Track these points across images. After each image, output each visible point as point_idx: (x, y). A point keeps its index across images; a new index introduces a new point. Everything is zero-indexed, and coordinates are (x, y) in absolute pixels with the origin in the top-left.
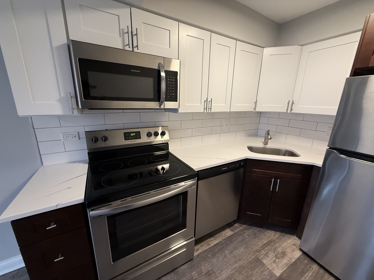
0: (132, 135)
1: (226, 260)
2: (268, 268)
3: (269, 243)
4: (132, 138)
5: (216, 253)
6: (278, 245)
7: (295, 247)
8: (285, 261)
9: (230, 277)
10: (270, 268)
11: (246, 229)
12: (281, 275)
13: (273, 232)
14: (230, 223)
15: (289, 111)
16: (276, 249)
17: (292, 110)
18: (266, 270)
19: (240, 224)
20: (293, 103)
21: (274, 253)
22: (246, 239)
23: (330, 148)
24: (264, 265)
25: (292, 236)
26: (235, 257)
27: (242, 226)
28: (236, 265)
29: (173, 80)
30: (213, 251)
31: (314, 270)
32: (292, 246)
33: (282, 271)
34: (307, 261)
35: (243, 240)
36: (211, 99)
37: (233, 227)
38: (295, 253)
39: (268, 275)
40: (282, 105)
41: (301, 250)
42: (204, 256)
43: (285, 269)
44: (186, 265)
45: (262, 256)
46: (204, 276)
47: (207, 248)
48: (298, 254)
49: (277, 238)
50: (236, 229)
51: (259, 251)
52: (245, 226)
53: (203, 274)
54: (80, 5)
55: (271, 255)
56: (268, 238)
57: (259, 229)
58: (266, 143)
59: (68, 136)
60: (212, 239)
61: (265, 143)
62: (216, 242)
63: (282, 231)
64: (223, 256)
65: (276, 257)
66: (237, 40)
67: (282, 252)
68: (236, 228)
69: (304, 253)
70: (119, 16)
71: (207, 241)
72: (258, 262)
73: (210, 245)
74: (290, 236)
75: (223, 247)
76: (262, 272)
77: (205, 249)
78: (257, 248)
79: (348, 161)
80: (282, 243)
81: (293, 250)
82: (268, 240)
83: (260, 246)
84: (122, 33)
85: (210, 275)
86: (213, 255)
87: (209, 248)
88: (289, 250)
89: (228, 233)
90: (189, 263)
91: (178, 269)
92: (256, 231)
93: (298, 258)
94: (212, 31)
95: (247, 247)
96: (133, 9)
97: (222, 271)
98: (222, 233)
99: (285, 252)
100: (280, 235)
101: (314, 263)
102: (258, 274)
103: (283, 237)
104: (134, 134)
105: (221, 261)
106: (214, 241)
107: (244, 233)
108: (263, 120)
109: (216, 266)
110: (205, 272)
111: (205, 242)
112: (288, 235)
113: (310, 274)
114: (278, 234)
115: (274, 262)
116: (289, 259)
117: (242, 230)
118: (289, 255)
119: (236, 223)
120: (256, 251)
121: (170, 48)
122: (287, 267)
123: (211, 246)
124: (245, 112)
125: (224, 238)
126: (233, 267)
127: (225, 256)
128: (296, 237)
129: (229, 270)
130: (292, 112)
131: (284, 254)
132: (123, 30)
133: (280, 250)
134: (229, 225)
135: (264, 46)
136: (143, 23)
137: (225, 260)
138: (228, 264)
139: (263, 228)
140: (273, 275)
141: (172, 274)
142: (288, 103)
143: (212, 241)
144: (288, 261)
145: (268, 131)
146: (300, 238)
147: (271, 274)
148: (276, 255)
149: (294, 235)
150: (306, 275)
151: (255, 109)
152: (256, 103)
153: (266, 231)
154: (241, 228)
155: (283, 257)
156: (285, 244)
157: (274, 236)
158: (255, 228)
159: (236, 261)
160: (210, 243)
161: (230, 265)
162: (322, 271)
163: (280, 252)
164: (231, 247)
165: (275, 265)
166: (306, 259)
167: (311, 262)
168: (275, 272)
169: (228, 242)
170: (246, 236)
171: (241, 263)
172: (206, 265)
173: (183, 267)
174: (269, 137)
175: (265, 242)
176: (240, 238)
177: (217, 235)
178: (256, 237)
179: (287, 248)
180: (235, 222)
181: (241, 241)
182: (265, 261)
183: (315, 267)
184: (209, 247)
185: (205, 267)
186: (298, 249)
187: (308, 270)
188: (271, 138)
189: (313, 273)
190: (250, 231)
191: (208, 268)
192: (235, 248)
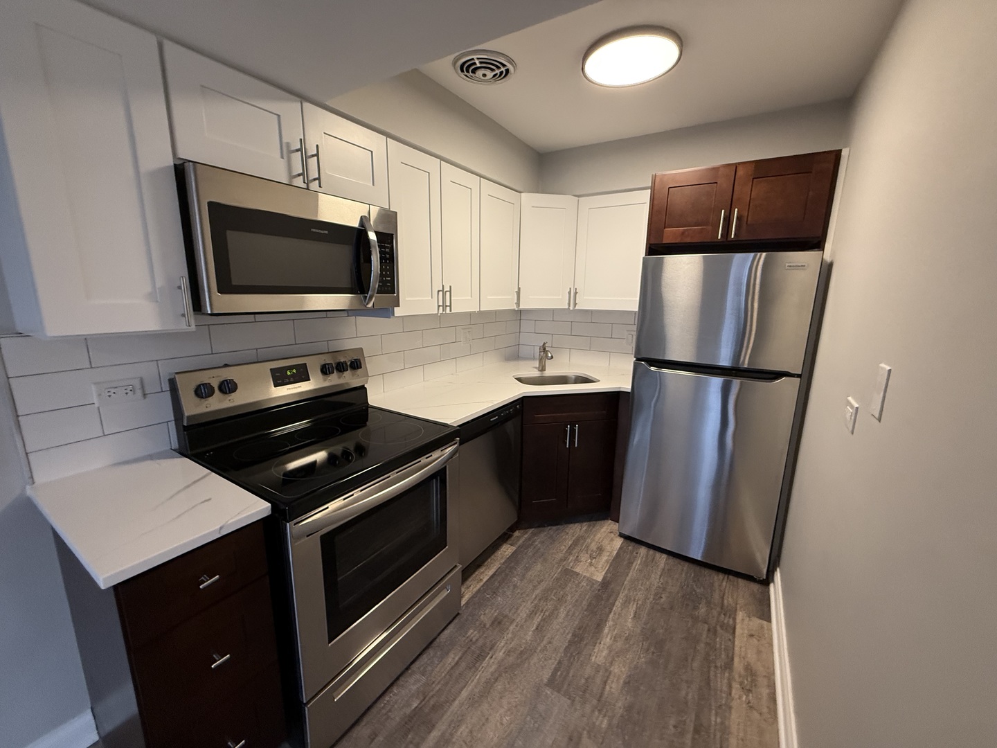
0: (289, 373)
1: (519, 591)
2: (585, 577)
3: (575, 543)
4: (289, 379)
5: (498, 588)
6: (589, 540)
7: (612, 535)
8: (605, 558)
9: (533, 611)
10: (588, 575)
11: (534, 534)
12: (604, 578)
13: (577, 525)
14: (505, 534)
15: (571, 308)
16: (588, 547)
17: (575, 304)
18: (582, 581)
19: (522, 531)
20: (576, 293)
21: (587, 553)
22: (539, 549)
23: (638, 359)
24: (578, 574)
25: (606, 521)
26: (531, 581)
27: (526, 533)
28: (537, 592)
29: (387, 250)
30: (492, 587)
31: (642, 555)
32: (609, 534)
33: (604, 573)
34: (631, 546)
35: (535, 553)
36: (450, 287)
37: (513, 538)
38: (614, 542)
39: (587, 585)
40: (561, 297)
41: (621, 535)
42: (479, 600)
43: (607, 569)
44: (451, 627)
45: (571, 564)
46: (491, 628)
47: (478, 586)
48: (619, 542)
49: (586, 531)
50: (519, 540)
51: (565, 559)
52: (531, 531)
53: (488, 626)
54: (203, 86)
55: (584, 557)
56: (573, 536)
57: (554, 528)
58: (542, 369)
59: (113, 391)
60: (482, 570)
61: (540, 369)
62: (491, 573)
63: (590, 520)
64: (511, 588)
65: (592, 557)
66: (481, 176)
67: (598, 548)
68: (519, 538)
69: (627, 538)
70: (279, 116)
71: (474, 576)
72: (569, 574)
73: (481, 580)
74: (603, 522)
75: (507, 575)
76: (578, 586)
77: (475, 590)
78: (560, 556)
79: (658, 375)
80: (595, 536)
81: (612, 540)
82: (574, 538)
83: (564, 552)
84: (286, 151)
85: (500, 623)
86: (495, 593)
87: (483, 586)
88: (606, 542)
89: (507, 550)
90: (456, 621)
91: (438, 640)
92: (552, 533)
93: (620, 548)
94: (442, 159)
95: (545, 560)
96: (307, 105)
97: (517, 609)
98: (496, 554)
99: (601, 546)
100: (589, 526)
101: (639, 546)
102: (573, 590)
103: (593, 527)
104: (294, 371)
105: (510, 596)
106: (486, 573)
107: (534, 541)
108: (527, 326)
109: (505, 605)
110: (490, 622)
111: (470, 580)
112: (599, 523)
113: (639, 562)
114: (585, 526)
115: (591, 564)
116: (608, 554)
117: (529, 539)
118: (608, 548)
119: (515, 531)
120: (561, 560)
121: (373, 185)
122: (608, 565)
123: (485, 580)
124: (496, 312)
125: (503, 561)
126: (534, 596)
127: (515, 586)
128: (610, 521)
129: (529, 602)
130: (576, 308)
131: (600, 549)
132: (288, 144)
133: (594, 546)
134: (505, 538)
135: (521, 190)
136: (325, 133)
137: (517, 592)
138: (524, 596)
139: (562, 525)
140: (594, 582)
141: (431, 652)
142: (570, 293)
143: (483, 573)
144: (609, 556)
145: (544, 344)
146: (617, 521)
147: (591, 582)
148: (591, 554)
149: (607, 519)
150: (634, 565)
151: (518, 304)
152: (518, 293)
153: (567, 527)
154: (526, 536)
155: (600, 554)
156: (599, 535)
157: (581, 529)
158: (549, 527)
159: (535, 587)
160: (481, 578)
161: (527, 595)
162: (651, 552)
163: (595, 549)
164: (520, 569)
165: (593, 568)
166: (629, 546)
167: (637, 546)
168: (594, 578)
169: (513, 564)
170: (539, 545)
171: (543, 586)
172: (487, 612)
173: (447, 632)
174: (550, 355)
175: (570, 543)
176: (530, 552)
177: (489, 560)
178: (554, 541)
179: (602, 540)
180: (512, 529)
181: (534, 555)
182: (577, 570)
183: (643, 550)
184: (482, 584)
185: (486, 616)
186: (617, 535)
187: (636, 557)
188: (552, 357)
189: (642, 558)
190: (542, 535)
191: (493, 614)
192: (527, 569)
